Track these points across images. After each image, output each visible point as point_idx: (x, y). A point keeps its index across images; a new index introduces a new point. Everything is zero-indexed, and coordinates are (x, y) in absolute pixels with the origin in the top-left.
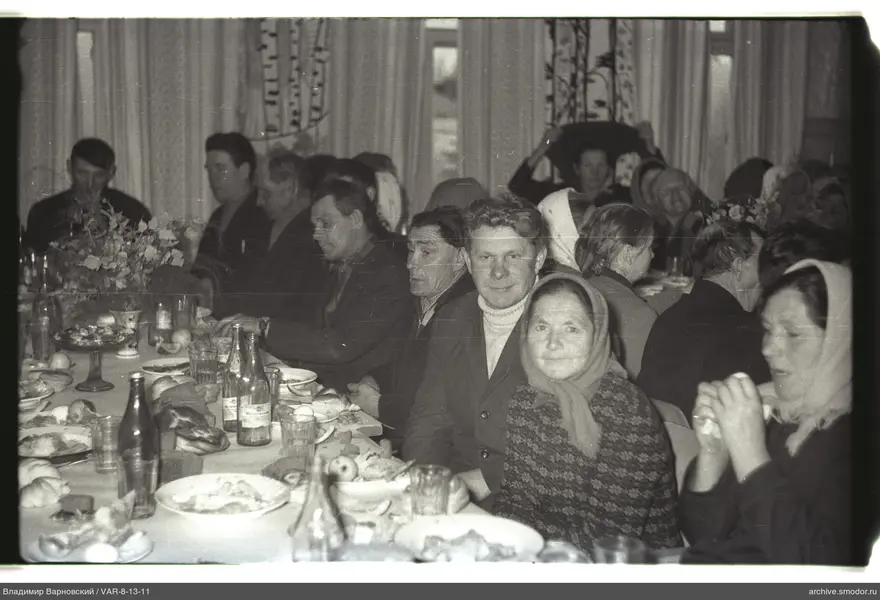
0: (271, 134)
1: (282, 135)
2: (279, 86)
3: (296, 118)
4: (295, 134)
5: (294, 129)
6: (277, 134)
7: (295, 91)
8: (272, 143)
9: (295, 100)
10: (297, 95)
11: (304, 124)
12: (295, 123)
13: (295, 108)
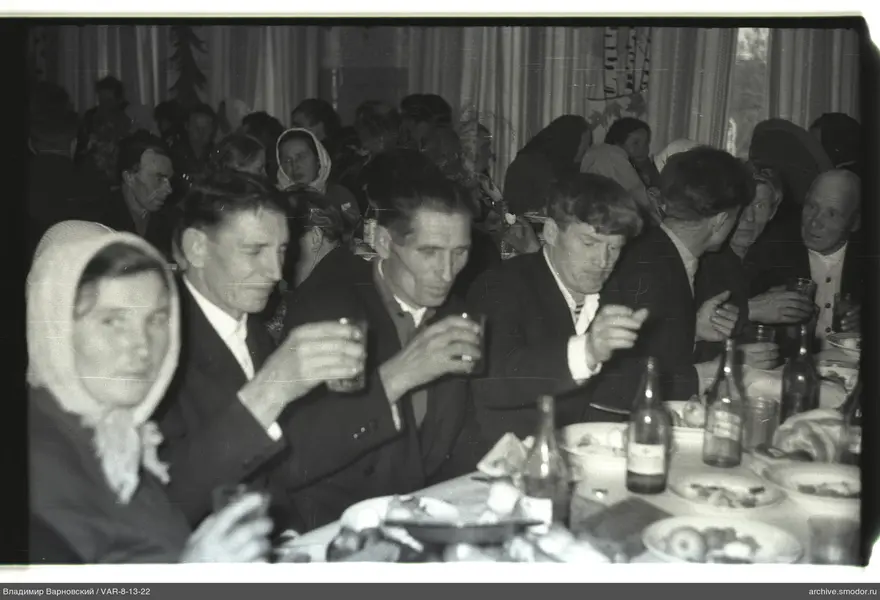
0: (609, 95)
1: (619, 96)
2: (618, 53)
3: (631, 81)
4: (630, 96)
5: (629, 91)
6: (615, 95)
7: (631, 56)
8: (611, 102)
9: (630, 65)
10: (633, 61)
11: (637, 87)
12: (630, 86)
13: (631, 71)
